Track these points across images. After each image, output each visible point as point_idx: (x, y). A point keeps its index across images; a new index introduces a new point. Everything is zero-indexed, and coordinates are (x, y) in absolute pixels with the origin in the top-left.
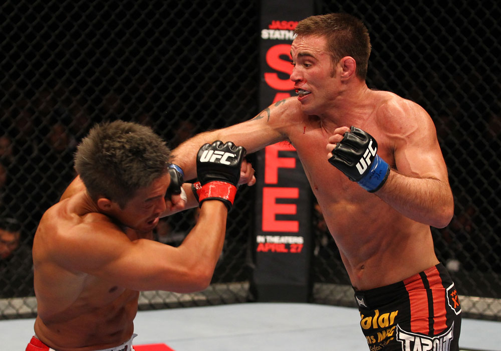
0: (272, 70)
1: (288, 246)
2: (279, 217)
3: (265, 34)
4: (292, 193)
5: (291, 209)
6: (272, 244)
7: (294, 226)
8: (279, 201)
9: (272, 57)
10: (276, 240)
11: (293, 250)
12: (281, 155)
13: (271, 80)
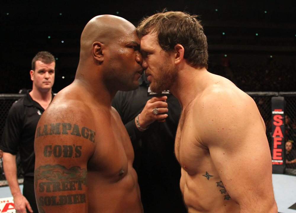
0: (275, 121)
1: (279, 163)
2: (277, 156)
3: (273, 112)
4: (280, 150)
5: (280, 154)
6: (275, 162)
7: (280, 158)
8: (277, 152)
9: (275, 118)
10: (276, 161)
11: (280, 164)
12: (278, 141)
13: (275, 123)
